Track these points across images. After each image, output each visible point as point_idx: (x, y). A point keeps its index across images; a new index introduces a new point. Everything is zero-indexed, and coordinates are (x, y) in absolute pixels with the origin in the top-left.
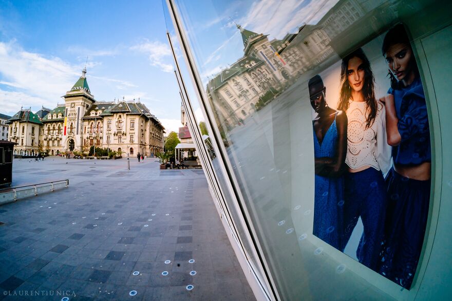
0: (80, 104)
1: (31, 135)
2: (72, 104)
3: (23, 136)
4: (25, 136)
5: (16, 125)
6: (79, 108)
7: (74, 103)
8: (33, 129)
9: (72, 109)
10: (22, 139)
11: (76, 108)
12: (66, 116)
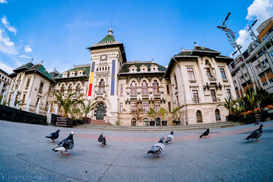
0: (116, 55)
1: (37, 92)
2: (102, 56)
3: (26, 91)
4: (29, 91)
5: (20, 78)
6: (114, 61)
7: (106, 55)
8: (42, 85)
9: (103, 62)
10: (25, 95)
11: (110, 61)
12: (93, 71)
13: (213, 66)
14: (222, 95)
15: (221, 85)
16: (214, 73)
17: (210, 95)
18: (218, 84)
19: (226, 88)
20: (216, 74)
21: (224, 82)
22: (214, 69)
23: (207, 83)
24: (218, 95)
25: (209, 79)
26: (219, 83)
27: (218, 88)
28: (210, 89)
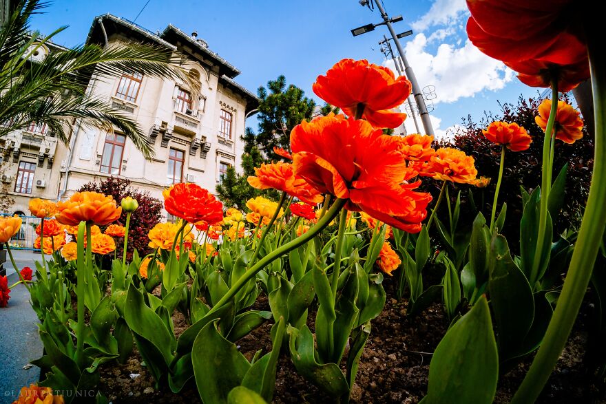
13: (204, 91)
14: (203, 172)
15: (208, 145)
16: (201, 107)
17: (164, 162)
18: (198, 137)
19: (220, 158)
20: (204, 111)
21: (220, 141)
22: (205, 100)
23: (164, 124)
24: (190, 168)
25: (175, 115)
26: (204, 138)
27: (195, 149)
28: (170, 144)
